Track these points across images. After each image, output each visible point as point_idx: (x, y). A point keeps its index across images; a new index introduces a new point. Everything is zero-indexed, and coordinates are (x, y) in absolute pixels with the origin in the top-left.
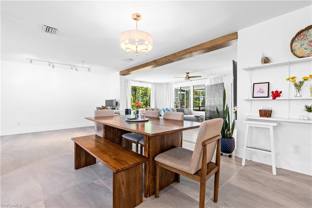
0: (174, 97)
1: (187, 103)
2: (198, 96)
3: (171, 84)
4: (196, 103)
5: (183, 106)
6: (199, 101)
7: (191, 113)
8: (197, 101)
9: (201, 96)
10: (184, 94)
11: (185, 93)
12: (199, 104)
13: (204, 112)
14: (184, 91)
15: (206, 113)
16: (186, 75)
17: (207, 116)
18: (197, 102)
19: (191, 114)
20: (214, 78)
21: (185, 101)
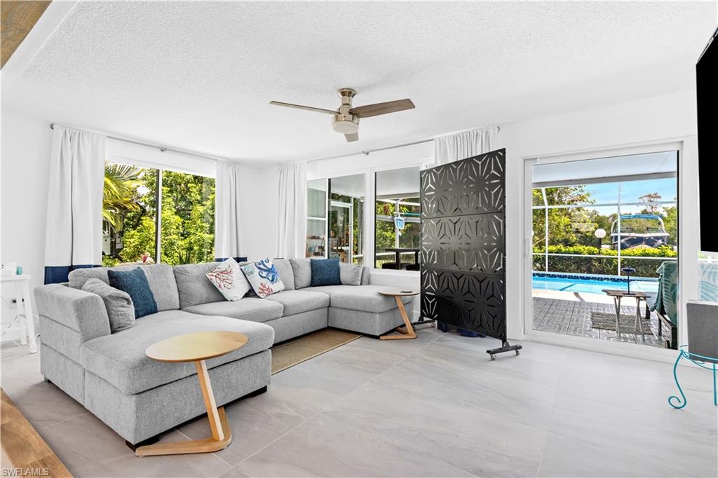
0: (306, 218)
1: (356, 237)
2: (390, 217)
3: (295, 167)
4: (385, 238)
5: (344, 248)
6: (394, 231)
7: (365, 277)
8: (387, 231)
9: (400, 217)
10: (348, 209)
11: (350, 206)
12: (393, 240)
13: (417, 274)
14: (347, 199)
15: (422, 278)
16: (340, 104)
17: (430, 290)
18: (389, 234)
19: (365, 280)
20: (455, 138)
21: (351, 232)
